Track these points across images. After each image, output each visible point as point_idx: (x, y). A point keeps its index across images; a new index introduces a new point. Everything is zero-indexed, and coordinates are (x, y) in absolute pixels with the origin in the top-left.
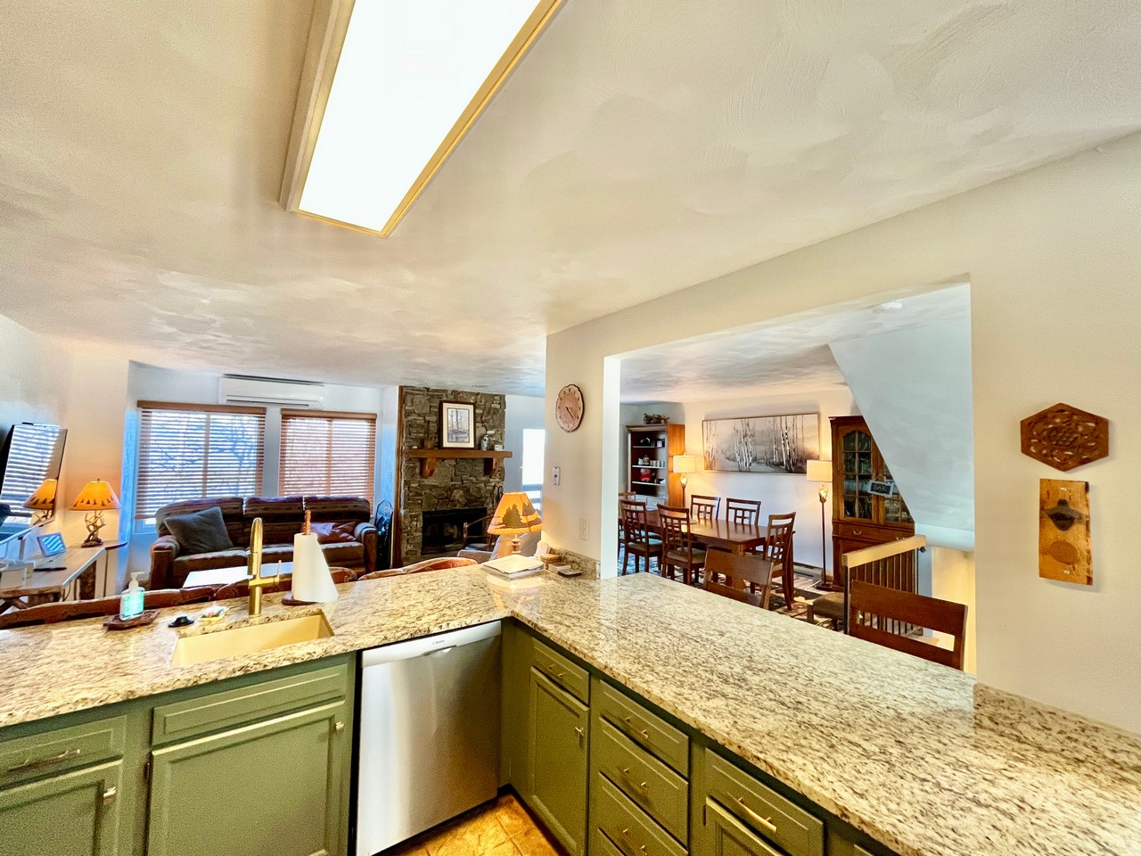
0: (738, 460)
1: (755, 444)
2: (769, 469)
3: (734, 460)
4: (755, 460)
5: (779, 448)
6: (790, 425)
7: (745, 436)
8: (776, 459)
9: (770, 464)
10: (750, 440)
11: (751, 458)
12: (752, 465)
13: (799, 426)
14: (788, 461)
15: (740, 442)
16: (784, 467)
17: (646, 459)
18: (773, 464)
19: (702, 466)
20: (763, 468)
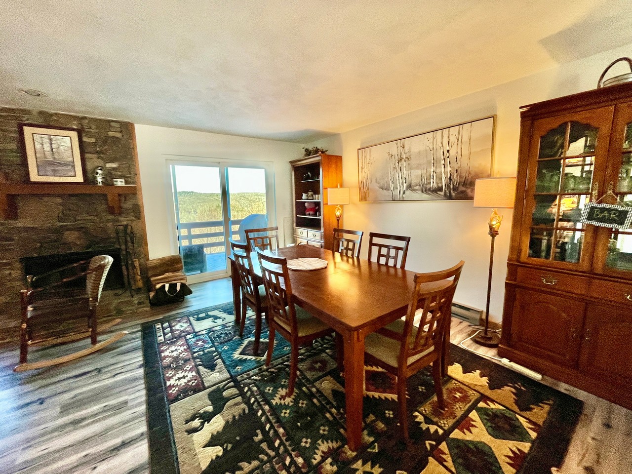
0: (392, 188)
1: (411, 169)
2: (425, 196)
3: (387, 189)
4: (410, 187)
5: (438, 171)
6: (453, 139)
7: (400, 160)
8: (434, 185)
9: (426, 190)
10: (405, 164)
11: (405, 185)
12: (406, 192)
13: (465, 138)
14: (448, 186)
15: (395, 168)
16: (442, 193)
17: (310, 193)
18: (429, 190)
19: (356, 197)
20: (419, 195)
